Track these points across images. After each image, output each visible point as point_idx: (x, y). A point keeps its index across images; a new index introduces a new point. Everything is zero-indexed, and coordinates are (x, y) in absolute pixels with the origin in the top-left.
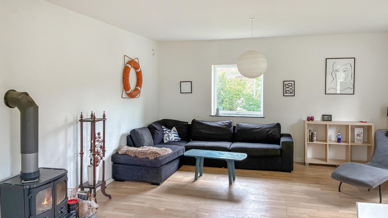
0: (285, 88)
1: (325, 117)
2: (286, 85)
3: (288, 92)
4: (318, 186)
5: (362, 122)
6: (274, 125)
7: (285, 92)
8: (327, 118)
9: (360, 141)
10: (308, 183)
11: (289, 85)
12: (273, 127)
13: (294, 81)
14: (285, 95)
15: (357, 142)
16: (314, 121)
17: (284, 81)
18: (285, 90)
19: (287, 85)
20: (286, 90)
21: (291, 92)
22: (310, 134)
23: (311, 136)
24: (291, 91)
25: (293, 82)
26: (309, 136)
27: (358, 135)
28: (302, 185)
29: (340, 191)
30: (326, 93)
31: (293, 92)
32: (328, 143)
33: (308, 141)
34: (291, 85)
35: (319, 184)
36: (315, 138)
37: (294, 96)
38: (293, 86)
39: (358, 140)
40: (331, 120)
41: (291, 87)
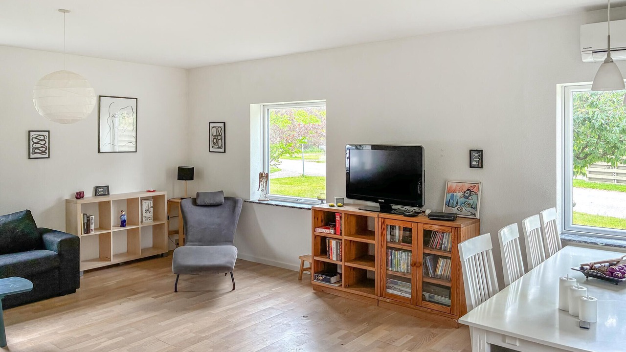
0: (32, 143)
1: (100, 190)
2: (33, 138)
3: (37, 151)
4: (143, 296)
5: (149, 191)
6: (22, 214)
7: (31, 151)
8: (102, 191)
9: (150, 218)
10: (126, 297)
11: (38, 138)
12: (22, 218)
13: (49, 131)
14: (32, 156)
15: (146, 221)
16: (86, 199)
17: (30, 132)
18: (31, 148)
19: (36, 138)
20: (33, 148)
21: (44, 152)
22: (86, 221)
23: (87, 223)
24: (44, 149)
25: (46, 134)
26: (84, 223)
27: (146, 211)
28: (123, 302)
29: (176, 291)
30: (101, 151)
31: (47, 151)
32: (112, 231)
33: (83, 233)
34: (42, 138)
35: (138, 293)
36: (92, 227)
37: (49, 157)
38: (47, 140)
39: (147, 218)
40: (108, 194)
41: (44, 142)
